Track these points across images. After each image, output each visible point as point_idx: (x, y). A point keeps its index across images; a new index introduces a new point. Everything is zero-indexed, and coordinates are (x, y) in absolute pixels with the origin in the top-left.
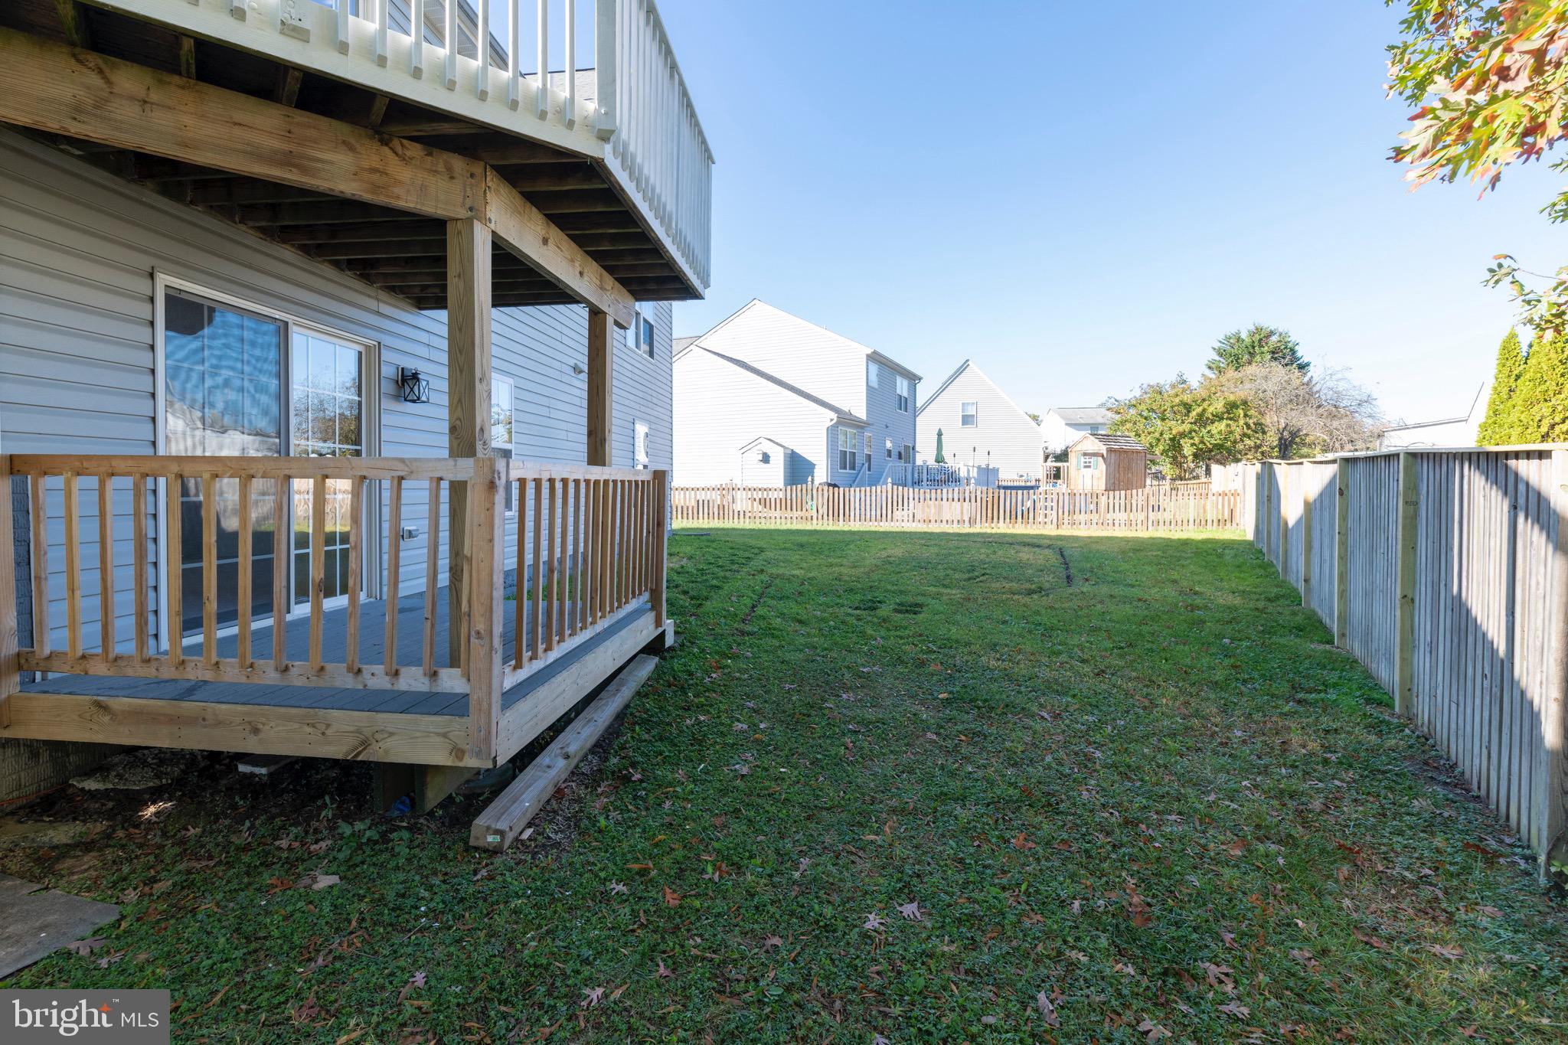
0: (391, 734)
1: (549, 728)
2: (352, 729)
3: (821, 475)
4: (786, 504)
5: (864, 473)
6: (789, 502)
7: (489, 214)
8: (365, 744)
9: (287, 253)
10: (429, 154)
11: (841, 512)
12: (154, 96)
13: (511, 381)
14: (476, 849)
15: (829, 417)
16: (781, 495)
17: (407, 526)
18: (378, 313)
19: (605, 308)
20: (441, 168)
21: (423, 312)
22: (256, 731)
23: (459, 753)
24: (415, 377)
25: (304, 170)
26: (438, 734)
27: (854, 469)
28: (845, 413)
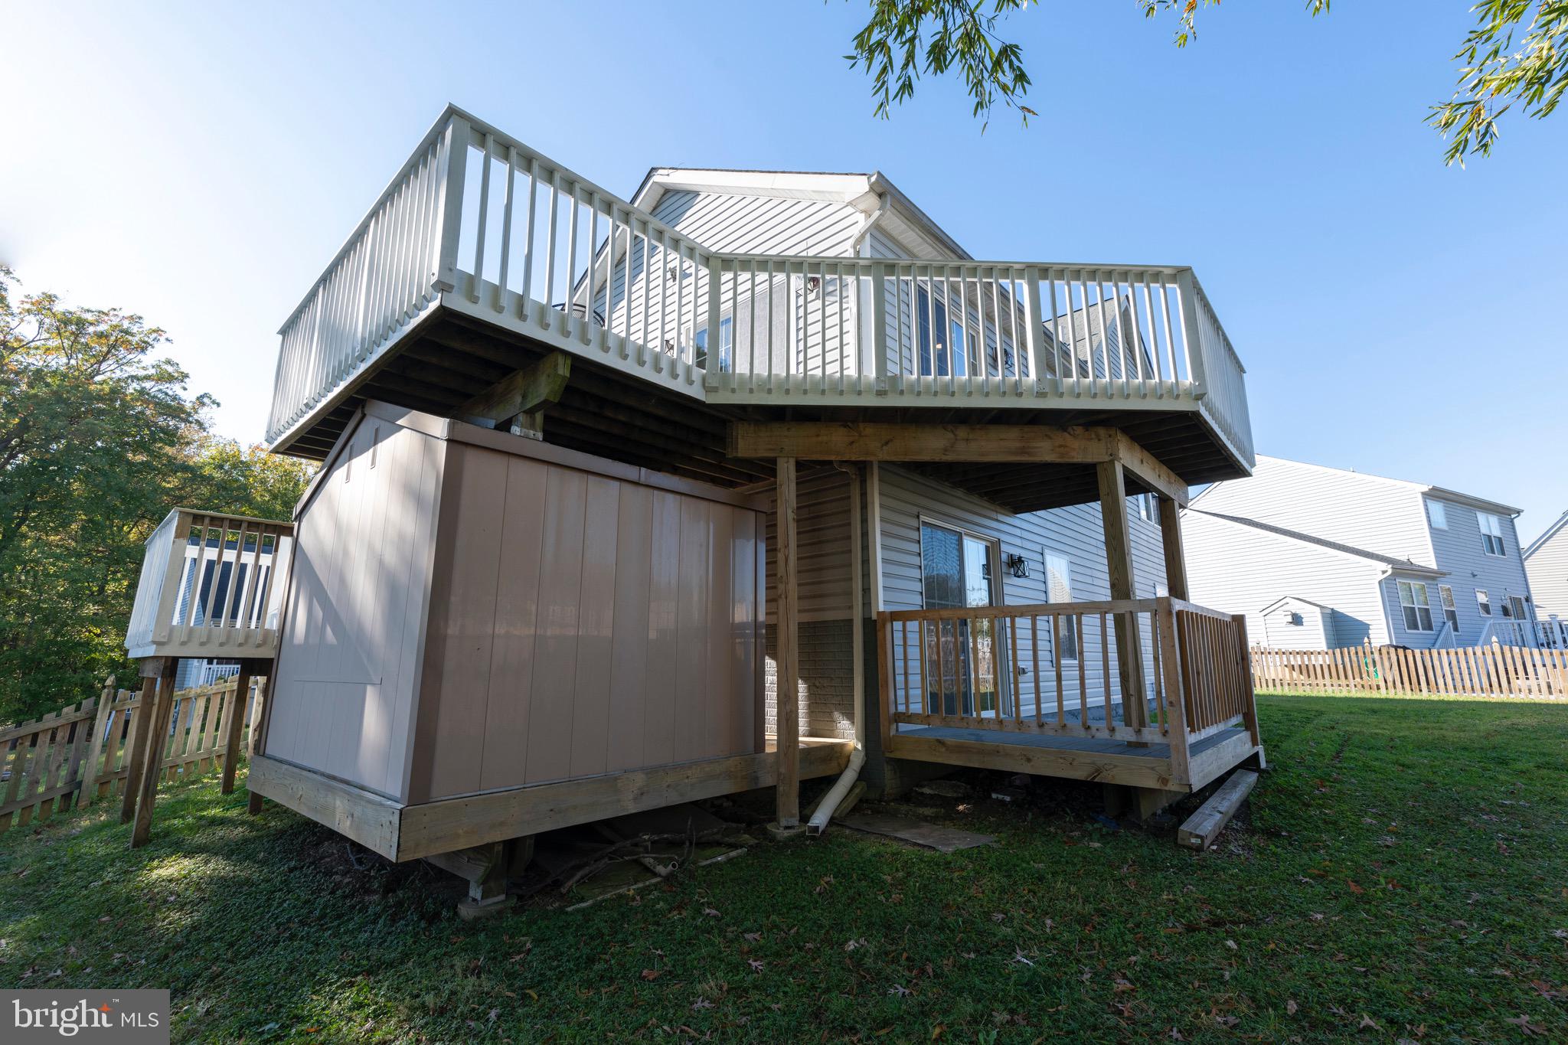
0: (1115, 766)
1: (1226, 773)
2: (1089, 761)
3: (1380, 635)
4: (1336, 671)
5: (1448, 634)
6: (1341, 667)
7: (1121, 456)
8: (1098, 771)
9: (959, 493)
10: (1087, 430)
11: (1423, 679)
12: (971, 437)
13: (1067, 557)
14: (1184, 846)
15: (1380, 570)
16: (1328, 660)
17: (1021, 664)
18: (997, 520)
19: (1173, 496)
20: (1093, 436)
21: (1018, 516)
22: (1029, 760)
23: (1165, 781)
24: (1020, 560)
25: (1029, 454)
26: (1148, 768)
27: (1430, 628)
28: (1403, 563)
